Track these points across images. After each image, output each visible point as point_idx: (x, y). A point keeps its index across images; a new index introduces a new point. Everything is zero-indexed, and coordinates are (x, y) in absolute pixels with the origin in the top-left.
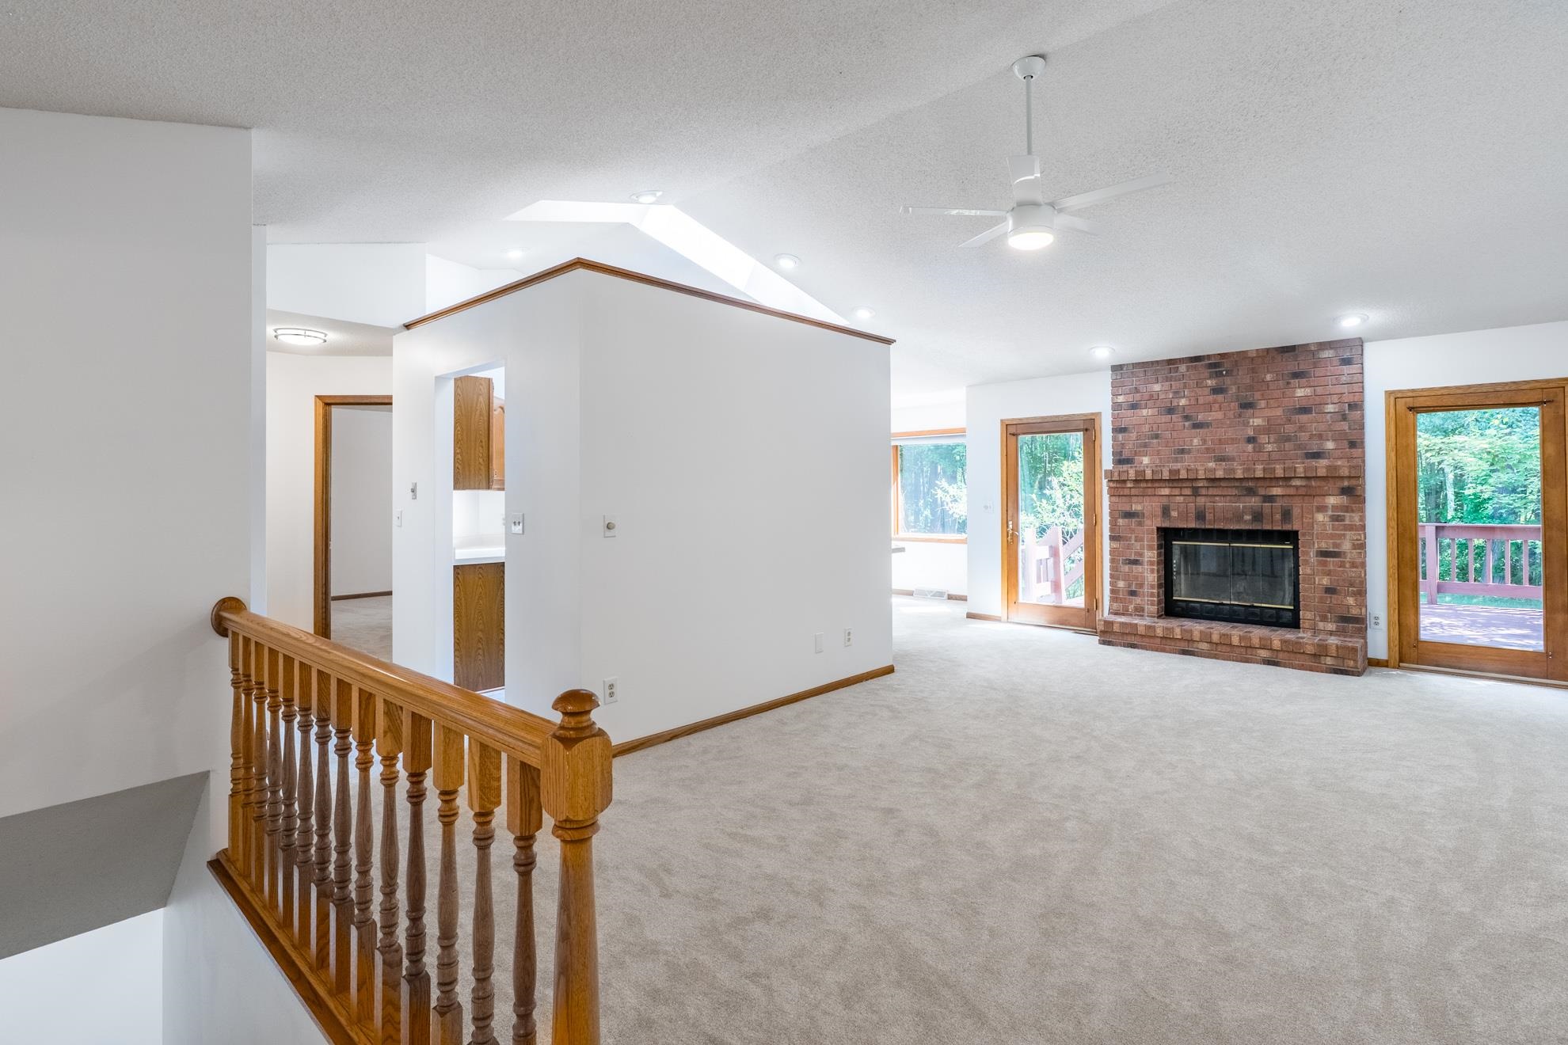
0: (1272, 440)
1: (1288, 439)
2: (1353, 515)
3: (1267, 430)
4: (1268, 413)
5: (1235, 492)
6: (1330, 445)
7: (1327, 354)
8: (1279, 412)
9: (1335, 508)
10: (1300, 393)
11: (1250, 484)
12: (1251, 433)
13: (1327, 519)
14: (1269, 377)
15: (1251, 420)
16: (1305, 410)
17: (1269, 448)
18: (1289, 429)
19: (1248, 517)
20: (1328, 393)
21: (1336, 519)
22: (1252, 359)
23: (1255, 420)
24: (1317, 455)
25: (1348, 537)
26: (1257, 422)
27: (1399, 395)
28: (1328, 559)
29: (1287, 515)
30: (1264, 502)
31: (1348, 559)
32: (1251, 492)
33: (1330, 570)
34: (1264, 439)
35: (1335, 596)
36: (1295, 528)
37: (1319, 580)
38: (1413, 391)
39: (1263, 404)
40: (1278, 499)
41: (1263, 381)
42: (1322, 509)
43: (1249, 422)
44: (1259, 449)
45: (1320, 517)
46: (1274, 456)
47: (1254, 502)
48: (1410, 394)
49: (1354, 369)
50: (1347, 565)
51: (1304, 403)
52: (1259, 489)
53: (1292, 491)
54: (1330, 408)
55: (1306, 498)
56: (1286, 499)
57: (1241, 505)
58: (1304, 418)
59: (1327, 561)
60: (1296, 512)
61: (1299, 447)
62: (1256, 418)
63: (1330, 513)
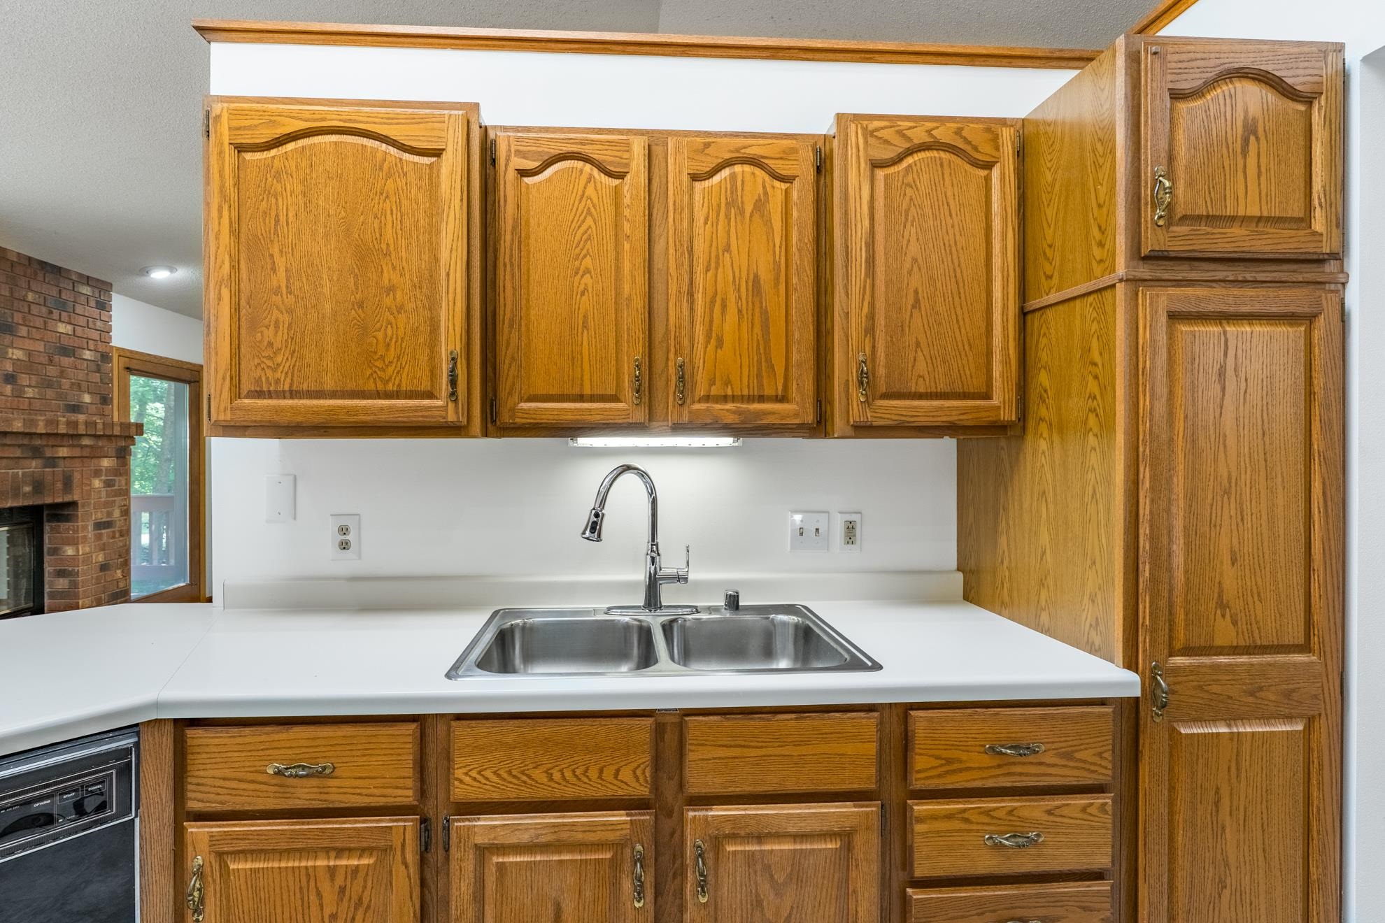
0: (33, 383)
1: (49, 385)
2: (121, 478)
3: (29, 366)
4: (29, 345)
5: (18, 453)
6: (87, 398)
7: (86, 290)
8: (40, 347)
9: (108, 471)
10: (62, 328)
11: (38, 442)
12: (9, 367)
13: (102, 485)
14: (30, 297)
15: (10, 350)
16: (67, 351)
17: (30, 393)
18: (52, 371)
19: (27, 489)
20: (85, 336)
21: (108, 484)
22: (13, 264)
23: (15, 351)
24: (76, 409)
25: (117, 504)
26: (17, 354)
27: (122, 354)
28: (103, 531)
29: (68, 483)
30: (45, 467)
31: (117, 529)
32: (36, 453)
33: (104, 544)
34: (24, 379)
35: (109, 572)
36: (76, 498)
37: (97, 557)
38: (131, 352)
39: (23, 331)
40: (61, 462)
41: (24, 300)
42: (97, 473)
43: (7, 353)
44: (18, 394)
45: (97, 483)
46: (37, 405)
47: (34, 465)
48: (128, 355)
49: (104, 315)
50: (117, 535)
51: (65, 341)
52: (46, 449)
53: (77, 452)
54: (88, 355)
55: (85, 460)
56: (68, 462)
57: (20, 472)
58: (66, 361)
59: (101, 534)
60: (77, 476)
61: (60, 397)
62: (15, 348)
63: (103, 478)
